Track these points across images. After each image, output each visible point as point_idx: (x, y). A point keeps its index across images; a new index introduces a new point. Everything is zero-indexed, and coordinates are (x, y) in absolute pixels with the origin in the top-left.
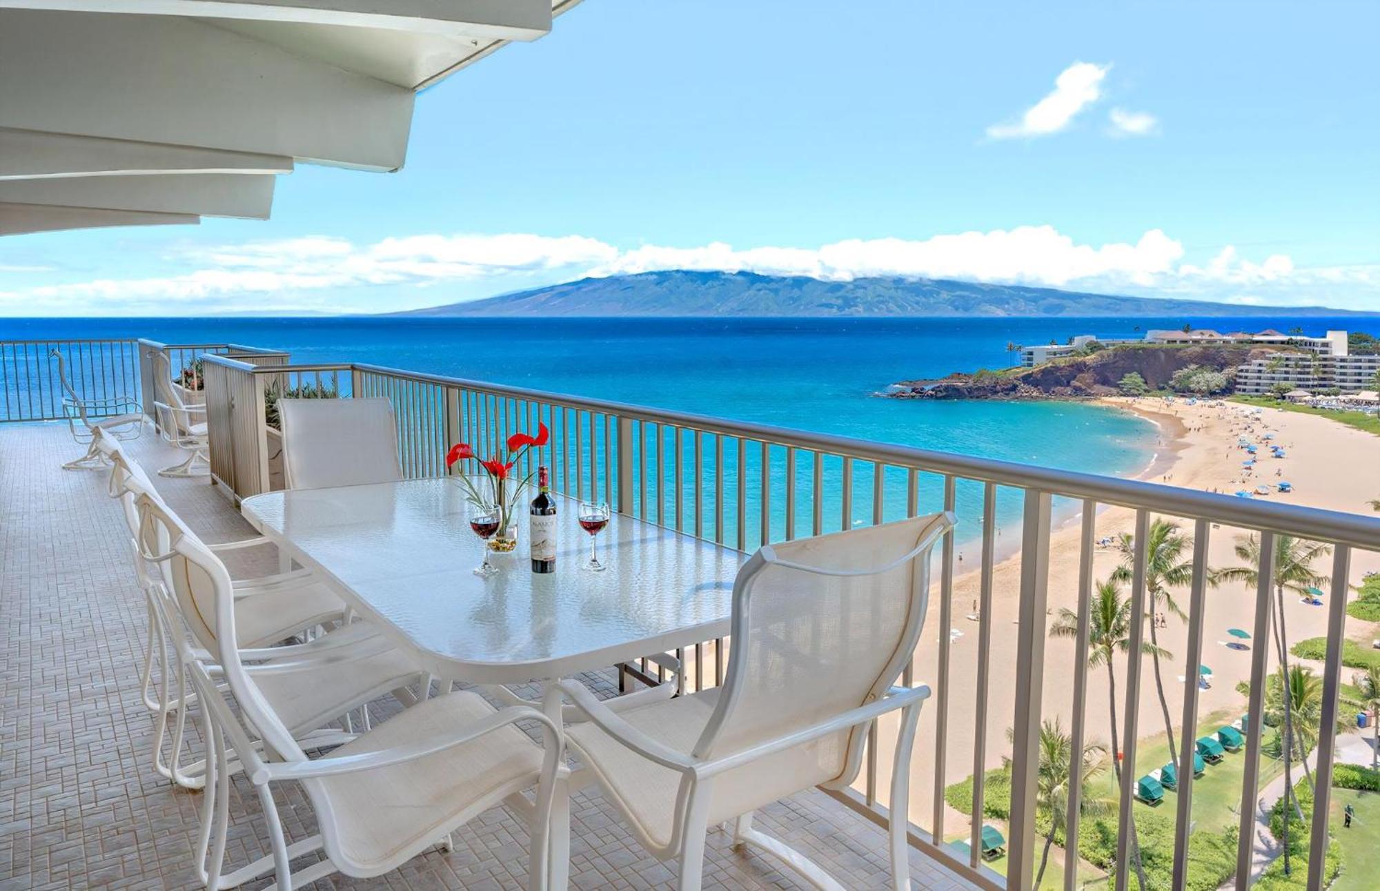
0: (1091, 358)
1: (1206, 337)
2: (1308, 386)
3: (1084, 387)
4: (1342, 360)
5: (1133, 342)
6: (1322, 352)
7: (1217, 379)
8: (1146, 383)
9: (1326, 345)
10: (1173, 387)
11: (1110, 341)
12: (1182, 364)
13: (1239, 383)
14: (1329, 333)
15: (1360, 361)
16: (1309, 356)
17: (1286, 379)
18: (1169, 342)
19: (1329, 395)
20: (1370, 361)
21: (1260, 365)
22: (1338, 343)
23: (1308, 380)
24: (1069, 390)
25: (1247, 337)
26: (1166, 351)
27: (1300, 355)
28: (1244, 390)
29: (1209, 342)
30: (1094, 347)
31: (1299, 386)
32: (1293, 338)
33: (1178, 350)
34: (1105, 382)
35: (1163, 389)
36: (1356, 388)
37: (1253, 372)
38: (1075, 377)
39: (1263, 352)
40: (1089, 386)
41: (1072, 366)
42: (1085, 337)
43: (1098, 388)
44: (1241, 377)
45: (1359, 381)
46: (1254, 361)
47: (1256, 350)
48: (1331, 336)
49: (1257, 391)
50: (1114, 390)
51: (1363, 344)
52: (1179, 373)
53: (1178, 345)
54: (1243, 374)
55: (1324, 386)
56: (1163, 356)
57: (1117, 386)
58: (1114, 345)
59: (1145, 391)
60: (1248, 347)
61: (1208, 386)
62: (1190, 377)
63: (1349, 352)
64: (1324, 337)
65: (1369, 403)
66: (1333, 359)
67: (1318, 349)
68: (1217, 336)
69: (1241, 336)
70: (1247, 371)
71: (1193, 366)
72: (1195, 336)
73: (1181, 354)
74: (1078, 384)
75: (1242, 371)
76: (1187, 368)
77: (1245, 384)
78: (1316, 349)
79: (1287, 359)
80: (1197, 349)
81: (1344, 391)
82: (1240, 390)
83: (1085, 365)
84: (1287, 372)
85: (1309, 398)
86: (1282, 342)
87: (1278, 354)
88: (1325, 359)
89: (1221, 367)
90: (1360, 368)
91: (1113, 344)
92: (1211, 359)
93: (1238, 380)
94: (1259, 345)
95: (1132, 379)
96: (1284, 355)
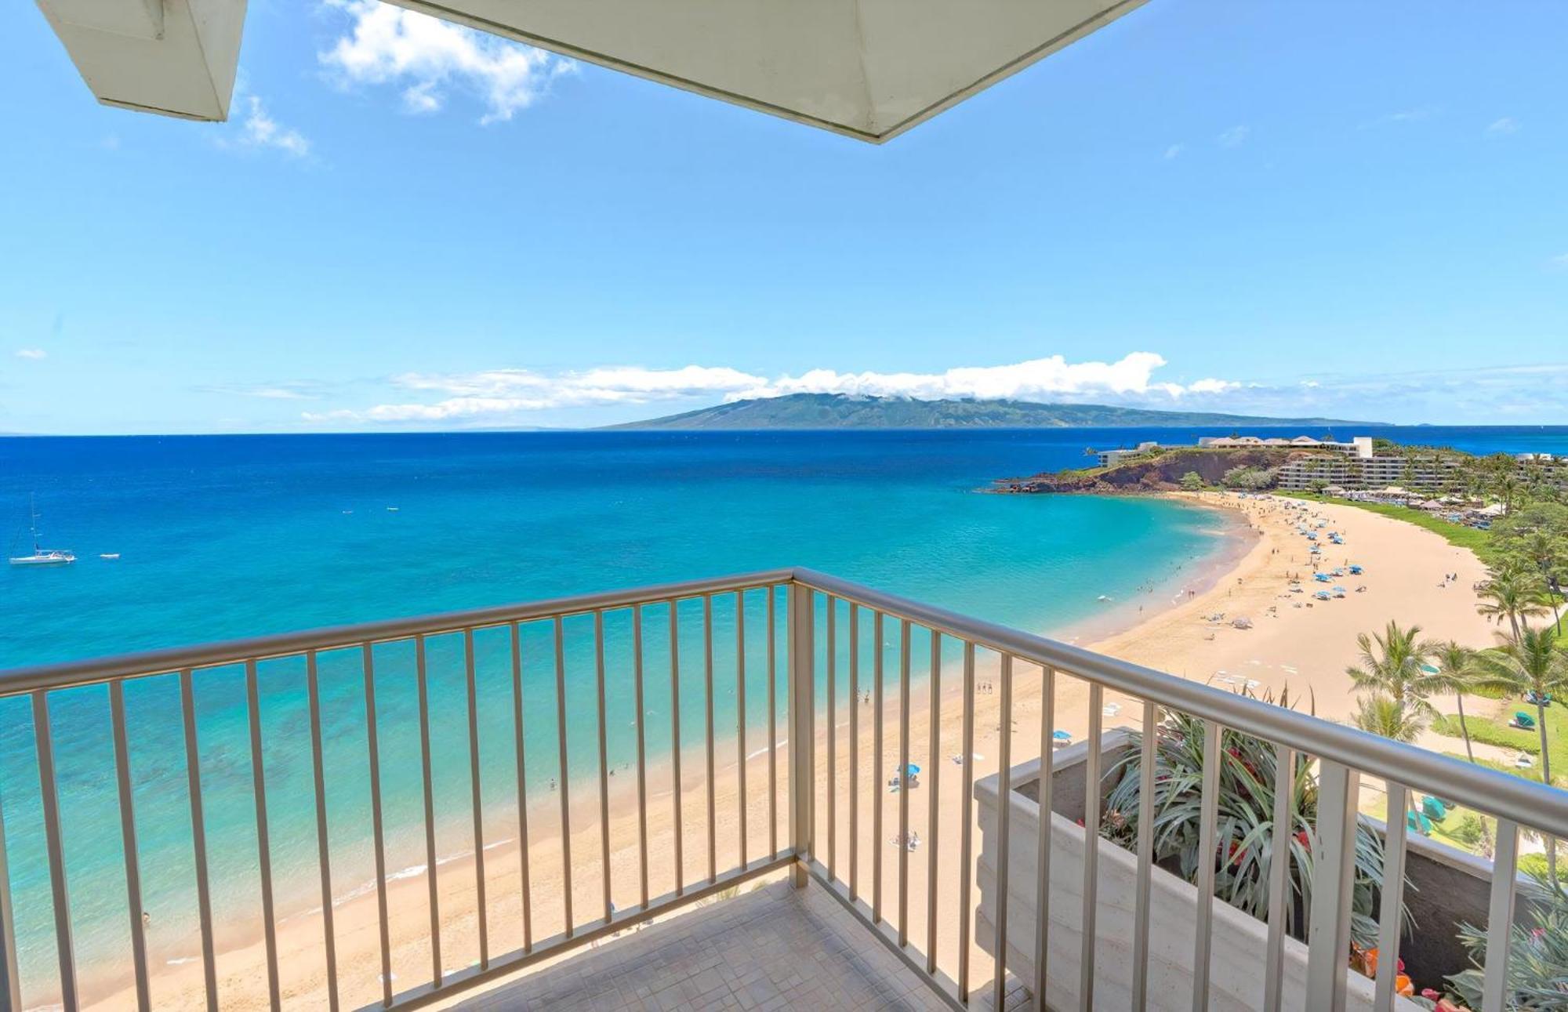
0: (1156, 460)
1: (1252, 443)
2: (1340, 483)
3: (1151, 484)
4: (1368, 461)
5: (1189, 448)
6: (1350, 455)
7: (1265, 476)
8: (1202, 480)
9: (1354, 449)
10: (1226, 484)
11: (1169, 447)
12: (1233, 464)
13: (1281, 480)
14: (1355, 439)
15: (1384, 462)
16: (1341, 458)
17: (1321, 477)
18: (1220, 447)
19: (1358, 490)
20: (1393, 462)
21: (1299, 465)
22: (1365, 447)
23: (1340, 477)
24: (1139, 486)
25: (1286, 443)
26: (1219, 455)
27: (1331, 457)
28: (1286, 486)
29: (1253, 446)
30: (1157, 452)
31: (1333, 482)
32: (1325, 443)
33: (1229, 453)
34: (1168, 479)
35: (1217, 485)
36: (1382, 484)
37: (1293, 471)
38: (1144, 475)
39: (1300, 455)
40: (1155, 483)
41: (1140, 466)
42: (1148, 443)
43: (1163, 484)
44: (1282, 475)
45: (1384, 478)
46: (1293, 462)
47: (1294, 453)
48: (1357, 441)
49: (1296, 486)
50: (1176, 486)
51: (1382, 448)
52: (1229, 473)
53: (1228, 449)
54: (1285, 473)
55: (1354, 482)
56: (1216, 458)
57: (1179, 483)
58: (1171, 449)
59: (1202, 486)
60: (1287, 451)
61: (1256, 483)
62: (1240, 475)
63: (1374, 455)
64: (1352, 442)
65: (1396, 496)
66: (1361, 460)
67: (1347, 452)
68: (1261, 442)
69: (1280, 442)
70: (1288, 470)
71: (1242, 467)
72: (1242, 441)
73: (1231, 456)
74: (1146, 481)
75: (1283, 470)
76: (1236, 467)
77: (1286, 481)
78: (1345, 452)
79: (1322, 461)
80: (1245, 452)
81: (1371, 486)
82: (1282, 486)
83: (1152, 466)
84: (1321, 471)
85: (1343, 492)
86: (1316, 447)
87: (1314, 457)
88: (1354, 461)
89: (1266, 466)
90: (1385, 467)
91: (1173, 450)
92: (1256, 460)
93: (1281, 478)
94: (1296, 449)
95: (1192, 477)
96: (1320, 457)
